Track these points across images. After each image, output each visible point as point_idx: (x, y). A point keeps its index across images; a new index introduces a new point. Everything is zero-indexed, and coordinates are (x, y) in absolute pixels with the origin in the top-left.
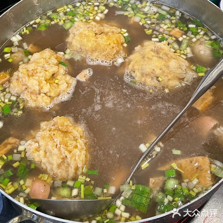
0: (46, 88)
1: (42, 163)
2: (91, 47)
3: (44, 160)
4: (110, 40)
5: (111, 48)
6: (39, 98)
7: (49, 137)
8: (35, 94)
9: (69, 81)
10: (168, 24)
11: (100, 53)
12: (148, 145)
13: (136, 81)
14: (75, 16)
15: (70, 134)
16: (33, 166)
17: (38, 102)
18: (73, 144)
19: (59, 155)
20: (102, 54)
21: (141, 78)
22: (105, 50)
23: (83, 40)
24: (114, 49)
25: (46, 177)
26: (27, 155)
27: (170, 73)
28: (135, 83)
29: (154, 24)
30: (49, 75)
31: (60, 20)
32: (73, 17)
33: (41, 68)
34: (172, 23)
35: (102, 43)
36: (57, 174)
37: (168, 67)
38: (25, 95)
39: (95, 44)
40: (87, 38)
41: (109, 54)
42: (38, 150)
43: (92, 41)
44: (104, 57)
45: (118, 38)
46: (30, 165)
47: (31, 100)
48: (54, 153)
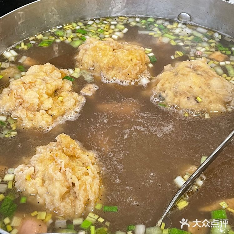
0: (48, 103)
1: (38, 196)
2: (107, 63)
3: (41, 190)
4: (131, 55)
5: (133, 65)
6: (39, 115)
7: (49, 159)
8: (32, 110)
9: (76, 98)
10: (207, 47)
11: (118, 71)
12: (186, 177)
13: (167, 103)
14: (87, 34)
15: (77, 160)
16: (23, 200)
17: (35, 122)
18: (83, 170)
19: (63, 181)
20: (121, 73)
21: (174, 99)
22: (125, 67)
23: (97, 55)
24: (137, 66)
25: (43, 215)
26: (17, 185)
27: (211, 93)
28: (165, 105)
29: (188, 46)
30: (51, 88)
31: (67, 38)
32: (84, 35)
33: (41, 81)
34: (211, 47)
35: (122, 57)
36: (60, 210)
37: (209, 85)
38: (19, 111)
39: (113, 59)
40: (103, 52)
41: (130, 72)
42: (33, 176)
43: (109, 56)
44: (124, 76)
45: (142, 54)
46: (19, 199)
47: (27, 119)
48: (56, 179)
